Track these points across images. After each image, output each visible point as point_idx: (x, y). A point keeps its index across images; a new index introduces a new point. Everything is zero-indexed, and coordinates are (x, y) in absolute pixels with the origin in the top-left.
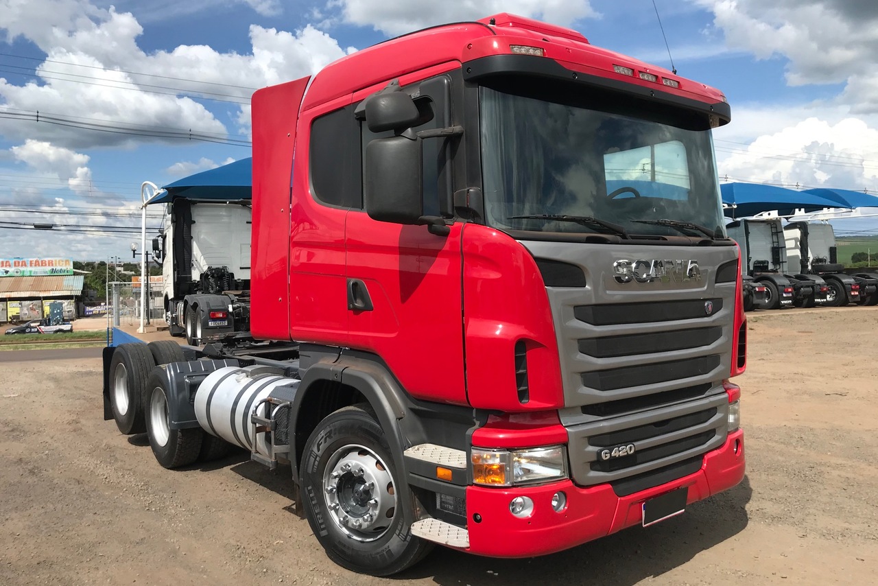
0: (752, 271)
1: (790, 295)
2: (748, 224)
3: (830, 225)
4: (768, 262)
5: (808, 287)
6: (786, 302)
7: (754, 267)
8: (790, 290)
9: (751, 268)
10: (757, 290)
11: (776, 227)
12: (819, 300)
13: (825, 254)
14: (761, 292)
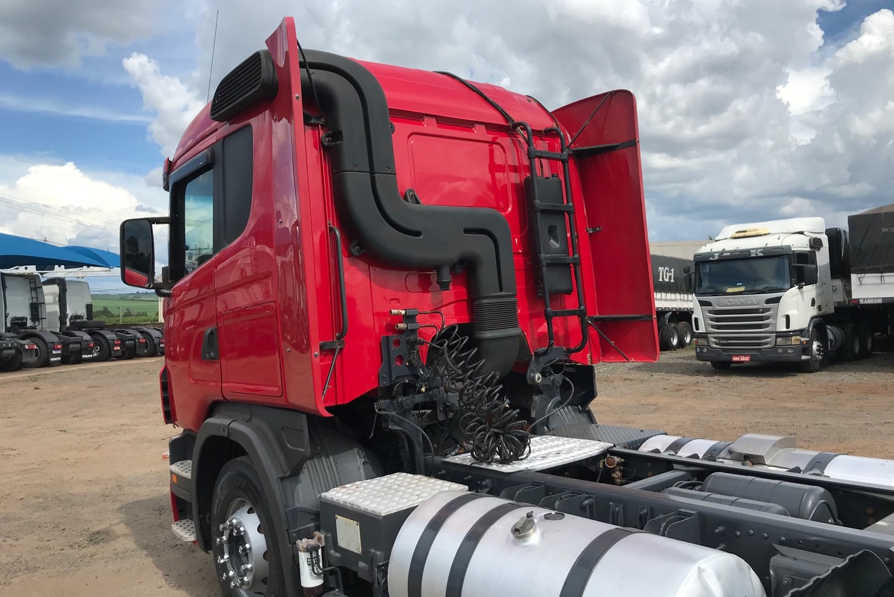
0: (10, 328)
1: (60, 352)
2: (6, 278)
3: (86, 283)
4: (27, 318)
5: (76, 343)
6: (55, 359)
7: (12, 324)
8: (59, 347)
9: (9, 325)
10: (27, 347)
11: (35, 282)
12: (86, 356)
13: (82, 311)
14: (30, 350)
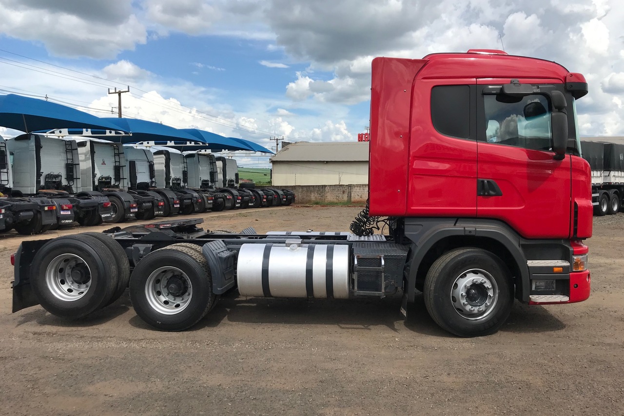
1: (240, 201)
4: (209, 181)
8: (240, 198)
12: (250, 204)
13: (234, 178)
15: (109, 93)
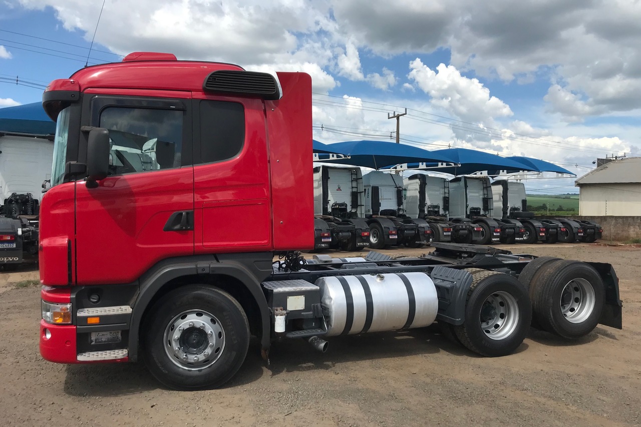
0: (469, 215)
1: (499, 234)
2: (467, 180)
3: (522, 184)
4: (480, 209)
5: (511, 228)
6: (495, 239)
7: (470, 212)
8: (498, 230)
9: (468, 213)
10: (476, 230)
12: (518, 239)
13: (519, 205)
14: (478, 231)
15: (389, 118)
